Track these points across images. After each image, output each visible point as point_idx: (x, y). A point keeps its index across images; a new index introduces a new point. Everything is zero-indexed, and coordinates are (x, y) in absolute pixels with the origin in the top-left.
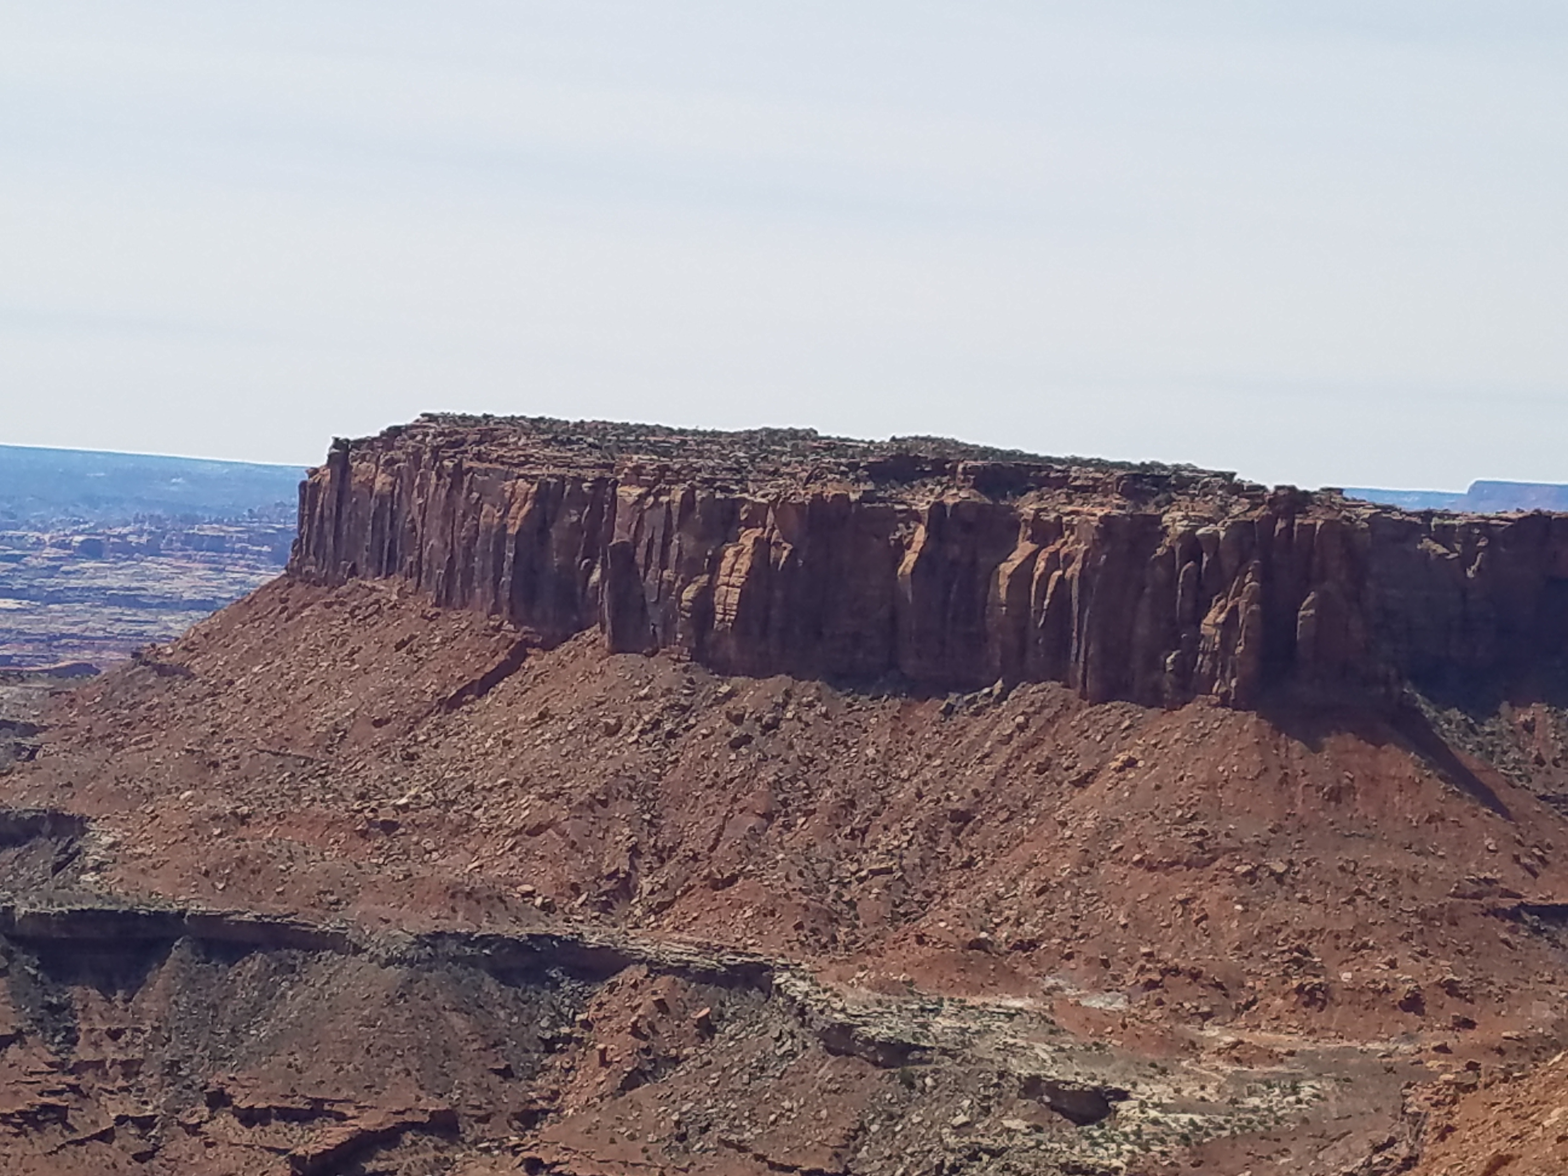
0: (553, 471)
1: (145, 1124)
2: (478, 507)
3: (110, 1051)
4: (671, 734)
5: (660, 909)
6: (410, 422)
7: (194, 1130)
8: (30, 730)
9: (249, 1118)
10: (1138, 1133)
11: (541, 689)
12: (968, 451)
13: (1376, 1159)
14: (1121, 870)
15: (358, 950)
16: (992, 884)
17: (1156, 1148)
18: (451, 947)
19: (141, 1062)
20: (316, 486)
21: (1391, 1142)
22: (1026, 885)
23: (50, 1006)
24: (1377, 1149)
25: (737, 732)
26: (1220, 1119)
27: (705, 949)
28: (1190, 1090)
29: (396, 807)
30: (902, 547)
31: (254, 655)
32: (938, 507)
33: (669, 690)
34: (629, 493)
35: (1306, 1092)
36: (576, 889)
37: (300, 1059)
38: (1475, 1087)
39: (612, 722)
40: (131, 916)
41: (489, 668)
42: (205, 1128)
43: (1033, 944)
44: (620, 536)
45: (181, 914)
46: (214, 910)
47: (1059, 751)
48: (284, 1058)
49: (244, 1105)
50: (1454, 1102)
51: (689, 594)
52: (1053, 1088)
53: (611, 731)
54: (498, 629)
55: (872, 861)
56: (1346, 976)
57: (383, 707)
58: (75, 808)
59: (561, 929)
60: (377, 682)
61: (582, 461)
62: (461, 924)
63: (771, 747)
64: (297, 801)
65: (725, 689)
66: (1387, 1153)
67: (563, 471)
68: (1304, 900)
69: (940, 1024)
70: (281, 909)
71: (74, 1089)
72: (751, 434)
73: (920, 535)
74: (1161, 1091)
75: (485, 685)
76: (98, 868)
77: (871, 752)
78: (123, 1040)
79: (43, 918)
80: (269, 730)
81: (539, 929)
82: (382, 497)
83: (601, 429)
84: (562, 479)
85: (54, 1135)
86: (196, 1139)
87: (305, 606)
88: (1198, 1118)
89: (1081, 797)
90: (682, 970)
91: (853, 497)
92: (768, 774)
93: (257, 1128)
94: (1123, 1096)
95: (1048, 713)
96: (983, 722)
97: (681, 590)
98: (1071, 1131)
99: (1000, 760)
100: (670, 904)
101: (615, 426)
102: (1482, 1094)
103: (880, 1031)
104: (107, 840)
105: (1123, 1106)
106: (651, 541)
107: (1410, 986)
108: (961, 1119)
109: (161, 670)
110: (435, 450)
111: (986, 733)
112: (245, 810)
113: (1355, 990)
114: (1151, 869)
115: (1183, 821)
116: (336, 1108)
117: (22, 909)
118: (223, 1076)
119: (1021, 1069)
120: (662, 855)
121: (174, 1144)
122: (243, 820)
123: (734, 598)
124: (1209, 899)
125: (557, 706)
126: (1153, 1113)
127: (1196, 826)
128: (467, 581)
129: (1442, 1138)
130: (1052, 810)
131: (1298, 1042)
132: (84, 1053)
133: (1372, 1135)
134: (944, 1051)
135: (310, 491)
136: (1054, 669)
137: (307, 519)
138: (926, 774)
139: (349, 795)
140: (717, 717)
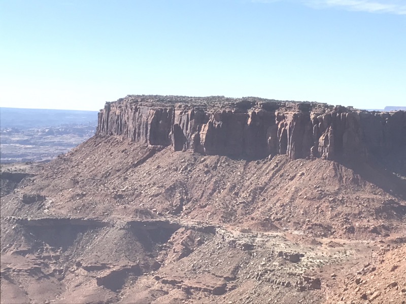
0: (159, 107)
1: (61, 271)
2: (141, 117)
3: (52, 254)
4: (189, 171)
5: (187, 214)
6: (124, 97)
7: (73, 272)
9: (86, 269)
10: (307, 265)
11: (157, 161)
12: (260, 99)
13: (365, 269)
14: (301, 200)
15: (113, 226)
16: (269, 205)
17: (311, 268)
18: (136, 225)
19: (60, 256)
20: (102, 114)
21: (369, 264)
22: (278, 204)
24: (366, 267)
25: (206, 169)
26: (327, 261)
27: (199, 223)
28: (320, 254)
29: (122, 191)
31: (87, 155)
32: (254, 113)
33: (189, 160)
34: (178, 112)
35: (348, 253)
36: (167, 210)
37: (99, 254)
38: (389, 250)
39: (175, 168)
40: (57, 219)
41: (145, 156)
42: (76, 272)
43: (280, 219)
44: (176, 122)
45: (69, 219)
46: (77, 217)
47: (286, 172)
48: (95, 254)
49: (85, 266)
50: (384, 254)
51: (193, 136)
52: (286, 254)
53: (175, 170)
54: (147, 146)
55: (240, 200)
56: (357, 224)
57: (119, 167)
58: (43, 193)
59: (163, 219)
60: (117, 160)
61: (166, 105)
62: (138, 219)
63: (214, 173)
64: (98, 190)
65: (203, 159)
66: (368, 267)
67: (162, 107)
68: (346, 206)
69: (258, 239)
70: (94, 217)
71: (43, 263)
72: (208, 98)
73: (250, 120)
74: (312, 254)
75: (144, 160)
76: (48, 208)
77: (239, 173)
78: (55, 250)
79: (35, 221)
80: (91, 173)
81: (158, 219)
82: (118, 116)
83: (171, 97)
84: (162, 110)
86: (73, 275)
87: (100, 143)
88: (322, 261)
89: (291, 183)
90: (193, 228)
91: (233, 111)
92: (214, 180)
94: (303, 256)
95: (282, 162)
96: (266, 165)
97: (191, 135)
98: (291, 265)
99: (271, 174)
100: (190, 212)
101: (175, 97)
102: (391, 252)
103: (242, 242)
104: (50, 201)
105: (303, 258)
106: (183, 124)
107: (373, 226)
108: (263, 263)
109: (65, 160)
110: (131, 103)
111: (267, 168)
112: (85, 193)
113: (360, 228)
114: (309, 200)
115: (316, 188)
116: (108, 266)
117: (29, 219)
118: (80, 259)
119: (277, 250)
120: (188, 200)
121: (68, 276)
122: (84, 195)
123: (204, 137)
124: (323, 206)
125: (161, 164)
126: (310, 260)
127: (320, 189)
128: (139, 135)
129: (381, 263)
130: (283, 186)
131: (347, 241)
132: (45, 254)
133: (364, 263)
134: (259, 246)
135: (100, 115)
136: (284, 152)
137: (100, 121)
138: (253, 178)
139: (111, 189)
140: (201, 166)
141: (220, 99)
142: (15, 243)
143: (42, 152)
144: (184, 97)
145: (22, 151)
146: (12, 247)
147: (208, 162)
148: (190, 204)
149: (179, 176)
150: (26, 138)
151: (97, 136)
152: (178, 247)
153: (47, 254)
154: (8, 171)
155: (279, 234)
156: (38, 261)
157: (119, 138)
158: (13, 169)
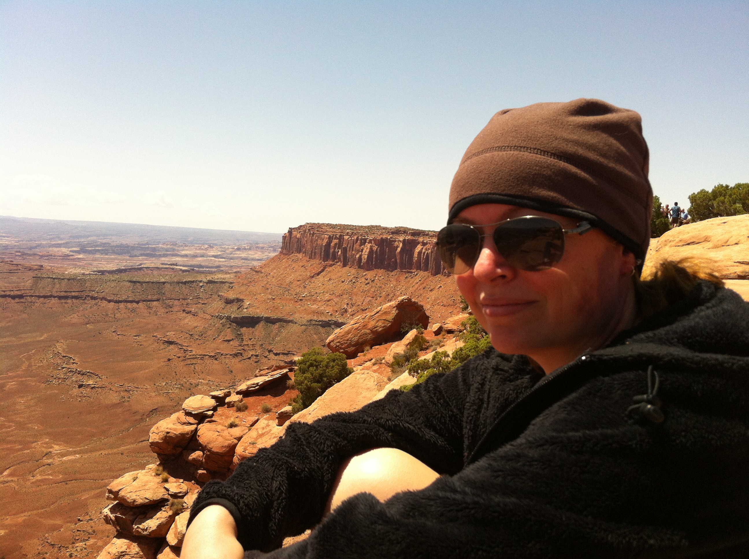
0: (331, 233)
1: (257, 356)
2: (317, 240)
3: (250, 343)
4: (354, 282)
5: (353, 315)
6: (304, 224)
7: (266, 357)
8: (231, 283)
9: (276, 354)
11: (329, 274)
12: (410, 229)
14: (439, 307)
15: (296, 323)
18: (314, 323)
19: (256, 344)
20: (286, 236)
23: (238, 334)
25: (367, 282)
29: (302, 297)
30: (397, 247)
31: (274, 269)
32: (404, 240)
33: (354, 274)
34: (346, 237)
36: (337, 311)
37: (285, 343)
39: (343, 280)
40: (253, 317)
41: (320, 270)
42: (268, 356)
44: (344, 245)
45: (263, 317)
46: (269, 316)
47: (427, 285)
48: (282, 343)
49: (275, 352)
51: (358, 256)
53: (343, 282)
54: (321, 263)
57: (300, 278)
58: (241, 297)
59: (334, 319)
60: (298, 273)
61: (337, 232)
62: (315, 318)
63: (373, 285)
64: (284, 295)
65: (364, 274)
67: (334, 233)
70: (282, 315)
71: (243, 349)
72: (369, 226)
73: (401, 245)
75: (318, 274)
76: (246, 308)
77: (392, 285)
78: (252, 340)
79: (237, 318)
80: (278, 282)
81: (330, 319)
82: (298, 239)
83: (340, 225)
84: (333, 235)
85: (240, 358)
86: (267, 359)
87: (284, 259)
89: (431, 293)
91: (389, 238)
92: (373, 290)
93: (277, 356)
95: (425, 278)
96: (413, 280)
97: (356, 255)
100: (354, 314)
101: (343, 225)
104: (248, 303)
106: (350, 247)
109: (256, 272)
110: (309, 230)
111: (413, 282)
112: (274, 297)
114: (445, 306)
115: (450, 297)
116: (293, 353)
117: (233, 316)
118: (271, 347)
120: (353, 305)
121: (262, 360)
122: (274, 299)
123: (366, 257)
125: (332, 277)
127: (453, 298)
128: (315, 254)
130: (426, 296)
132: (245, 343)
135: (284, 237)
136: (426, 270)
137: (283, 243)
139: (293, 294)
140: (363, 279)
141: (378, 228)
142: (222, 334)
143: (232, 264)
144: (350, 226)
145: (217, 264)
146: (220, 337)
147: (369, 277)
149: (346, 286)
150: (219, 253)
151: (281, 253)
153: (246, 343)
154: (212, 280)
156: (240, 348)
157: (300, 256)
158: (216, 277)
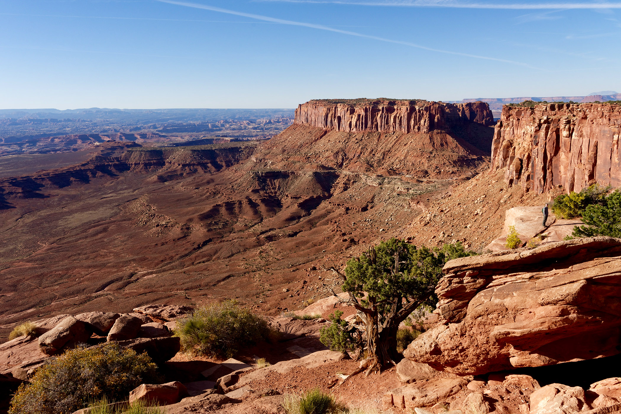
3: (273, 190)
6: (309, 101)
10: (413, 194)
11: (328, 137)
12: (387, 99)
14: (410, 158)
16: (392, 161)
17: (415, 196)
18: (318, 174)
19: (277, 192)
20: (297, 111)
21: (447, 193)
22: (397, 160)
23: (264, 185)
24: (445, 194)
26: (424, 191)
28: (421, 188)
30: (378, 114)
31: (290, 136)
32: (383, 108)
35: (437, 187)
37: (298, 190)
40: (274, 172)
41: (321, 135)
43: (398, 169)
44: (339, 115)
45: (281, 172)
46: (285, 171)
47: (402, 141)
48: (296, 190)
51: (348, 123)
54: (322, 129)
55: (376, 158)
56: (443, 170)
57: (307, 141)
58: (266, 158)
65: (354, 136)
66: (447, 195)
68: (437, 160)
70: (294, 170)
74: (416, 188)
75: (321, 137)
76: (270, 166)
79: (263, 173)
80: (292, 146)
84: (330, 107)
89: (405, 147)
90: (349, 175)
91: (371, 107)
92: (361, 147)
99: (393, 143)
100: (347, 166)
102: (460, 186)
104: (271, 162)
106: (343, 115)
107: (452, 171)
112: (289, 157)
113: (444, 172)
114: (415, 157)
115: (419, 150)
116: (302, 197)
117: (260, 172)
118: (288, 193)
123: (354, 123)
124: (423, 160)
125: (331, 139)
126: (415, 191)
130: (400, 150)
131: (436, 180)
137: (296, 116)
138: (383, 146)
139: (303, 154)
140: (354, 139)
142: (253, 185)
143: (266, 133)
145: (255, 134)
147: (357, 137)
148: (347, 161)
149: (341, 146)
150: (257, 126)
151: (295, 124)
152: (341, 185)
154: (248, 146)
155: (398, 177)
156: (266, 195)
158: (250, 144)
